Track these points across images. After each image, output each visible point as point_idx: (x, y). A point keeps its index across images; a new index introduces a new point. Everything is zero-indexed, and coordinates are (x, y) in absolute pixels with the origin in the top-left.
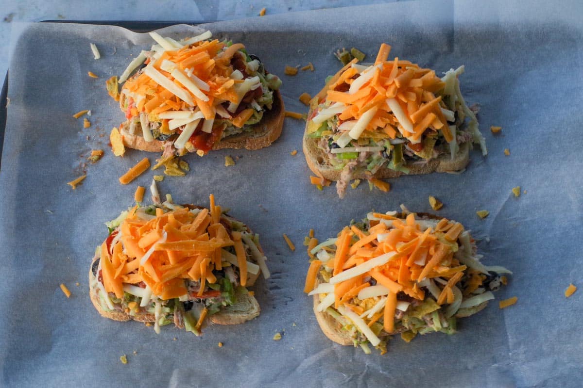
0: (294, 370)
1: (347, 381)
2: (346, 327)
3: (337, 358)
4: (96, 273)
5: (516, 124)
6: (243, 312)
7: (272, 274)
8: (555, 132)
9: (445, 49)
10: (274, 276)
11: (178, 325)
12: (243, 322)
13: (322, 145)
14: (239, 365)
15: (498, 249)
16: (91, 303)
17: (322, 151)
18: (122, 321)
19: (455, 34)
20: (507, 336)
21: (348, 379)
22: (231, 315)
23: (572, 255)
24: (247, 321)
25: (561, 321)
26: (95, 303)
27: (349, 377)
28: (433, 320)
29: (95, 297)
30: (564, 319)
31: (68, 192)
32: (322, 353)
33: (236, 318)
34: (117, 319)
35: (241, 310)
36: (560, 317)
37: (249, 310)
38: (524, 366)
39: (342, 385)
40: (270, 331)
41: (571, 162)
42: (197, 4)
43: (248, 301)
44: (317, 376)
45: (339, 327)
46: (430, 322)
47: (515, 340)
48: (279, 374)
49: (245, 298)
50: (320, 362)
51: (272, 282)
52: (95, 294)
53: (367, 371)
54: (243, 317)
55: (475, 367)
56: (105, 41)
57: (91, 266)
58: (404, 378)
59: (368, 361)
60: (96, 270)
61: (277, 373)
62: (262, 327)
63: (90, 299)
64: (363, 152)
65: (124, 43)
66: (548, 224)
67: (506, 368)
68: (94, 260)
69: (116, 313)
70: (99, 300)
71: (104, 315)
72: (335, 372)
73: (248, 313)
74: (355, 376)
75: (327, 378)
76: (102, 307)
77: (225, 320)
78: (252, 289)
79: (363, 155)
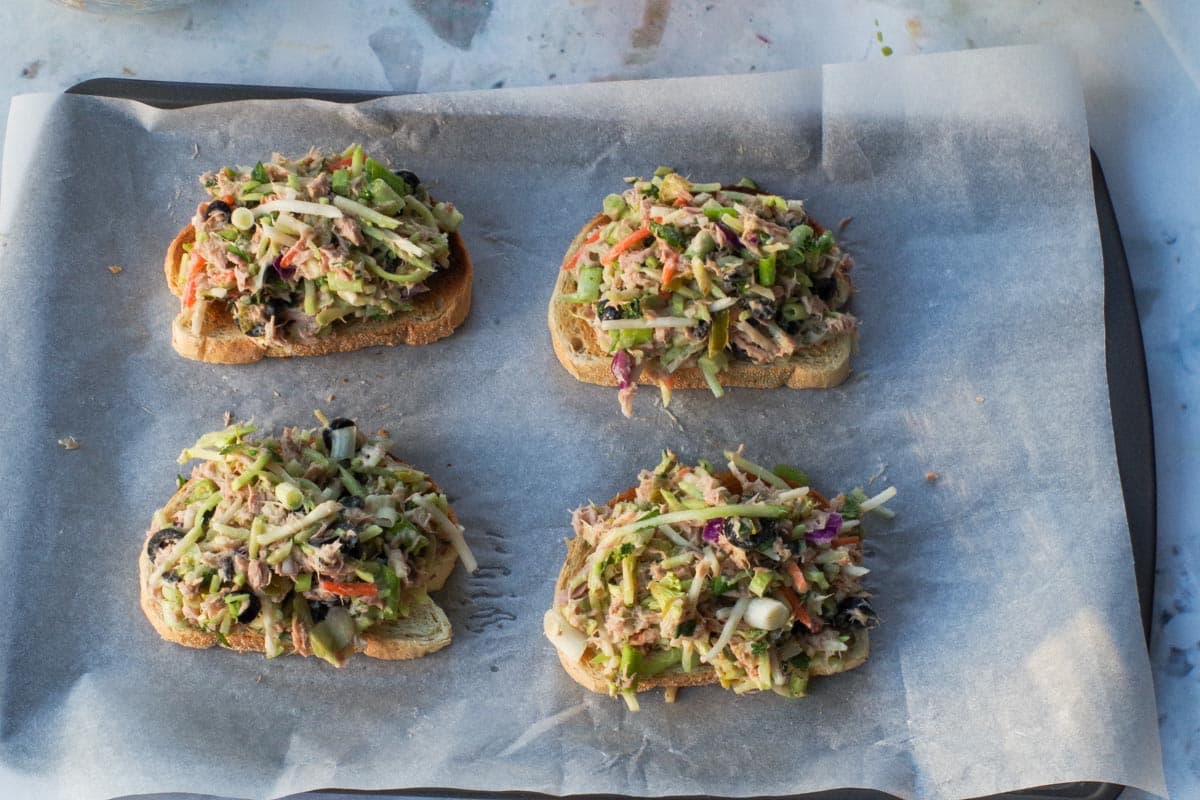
1: (608, 765)
3: (591, 724)
4: (155, 558)
5: (931, 305)
6: (421, 636)
7: (481, 566)
8: (1003, 326)
11: (300, 647)
12: (420, 655)
13: (585, 315)
14: (412, 731)
17: (584, 324)
18: (198, 647)
20: (903, 688)
21: (611, 762)
22: (401, 642)
24: (427, 655)
26: (150, 614)
27: (612, 758)
28: (759, 669)
29: (151, 603)
31: (104, 407)
32: (565, 715)
33: (406, 648)
34: (189, 645)
35: (419, 632)
36: (998, 649)
37: (433, 634)
38: (932, 743)
39: (599, 771)
40: (469, 673)
41: (1031, 379)
42: (381, 60)
43: (431, 618)
46: (752, 673)
47: (918, 696)
48: (484, 747)
49: (425, 613)
50: (561, 728)
51: (477, 584)
52: (152, 596)
53: (646, 748)
54: (420, 645)
55: (843, 747)
56: (177, 134)
57: (146, 546)
58: (713, 762)
59: (647, 729)
60: (154, 551)
61: (482, 745)
62: (455, 664)
63: (139, 608)
64: (660, 328)
65: (213, 136)
66: (985, 493)
67: (901, 748)
68: (149, 535)
69: (188, 633)
70: (157, 607)
71: (165, 635)
72: (588, 748)
73: (430, 640)
74: (624, 756)
75: (573, 757)
76: (163, 620)
77: (389, 651)
78: (439, 597)
79: (660, 335)
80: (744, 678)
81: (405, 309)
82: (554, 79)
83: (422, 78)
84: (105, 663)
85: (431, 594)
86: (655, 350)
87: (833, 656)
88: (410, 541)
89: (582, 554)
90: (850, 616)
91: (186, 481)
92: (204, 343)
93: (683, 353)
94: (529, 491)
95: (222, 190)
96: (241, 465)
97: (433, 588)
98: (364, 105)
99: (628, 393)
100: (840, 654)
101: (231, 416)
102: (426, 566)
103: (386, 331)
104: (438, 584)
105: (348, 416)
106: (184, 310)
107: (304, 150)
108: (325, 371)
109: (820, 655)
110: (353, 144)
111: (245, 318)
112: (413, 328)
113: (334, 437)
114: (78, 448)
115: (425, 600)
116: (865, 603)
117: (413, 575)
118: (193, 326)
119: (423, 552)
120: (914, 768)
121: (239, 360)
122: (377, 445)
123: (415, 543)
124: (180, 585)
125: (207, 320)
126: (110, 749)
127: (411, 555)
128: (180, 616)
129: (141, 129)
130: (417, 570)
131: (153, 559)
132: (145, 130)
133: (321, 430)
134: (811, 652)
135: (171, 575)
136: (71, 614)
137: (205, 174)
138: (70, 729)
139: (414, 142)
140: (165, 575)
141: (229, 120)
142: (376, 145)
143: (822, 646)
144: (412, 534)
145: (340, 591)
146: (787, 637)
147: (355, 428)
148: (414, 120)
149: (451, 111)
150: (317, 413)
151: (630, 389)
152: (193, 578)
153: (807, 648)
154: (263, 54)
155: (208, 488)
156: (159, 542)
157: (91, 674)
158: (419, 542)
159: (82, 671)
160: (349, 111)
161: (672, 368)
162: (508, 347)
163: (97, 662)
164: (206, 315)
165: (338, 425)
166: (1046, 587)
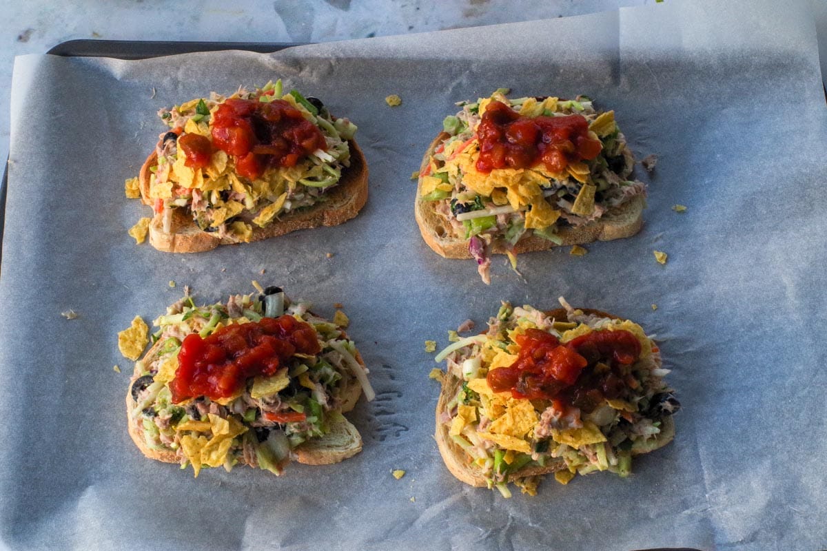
0: (411, 524)
1: (484, 537)
2: (477, 462)
3: (470, 507)
4: (137, 398)
5: (707, 182)
6: (339, 446)
7: (378, 392)
8: (761, 192)
9: (608, 80)
10: (380, 396)
11: (250, 461)
12: (339, 461)
13: (442, 210)
14: (336, 518)
15: (686, 353)
16: (131, 439)
17: (442, 218)
19: (621, 61)
20: (702, 470)
21: (486, 535)
22: (324, 452)
23: (788, 359)
24: (344, 460)
25: (776, 449)
26: (136, 439)
27: (486, 532)
28: (597, 455)
29: (136, 431)
30: (780, 446)
31: (94, 286)
32: (450, 501)
33: (329, 455)
34: (165, 460)
35: (337, 444)
36: (774, 443)
37: (347, 444)
38: (725, 512)
39: (478, 542)
40: (376, 472)
41: (784, 232)
42: (283, 20)
43: (346, 432)
44: (442, 532)
45: (469, 461)
46: (593, 458)
47: (713, 476)
48: (391, 530)
49: (341, 429)
50: (447, 513)
51: (379, 405)
52: (136, 426)
53: (512, 524)
54: (339, 453)
55: (659, 516)
56: (140, 81)
57: (130, 388)
58: (563, 532)
59: (511, 509)
60: (137, 393)
61: (388, 529)
62: (366, 467)
63: (128, 435)
64: (500, 214)
65: (166, 82)
66: (755, 318)
67: (702, 515)
68: (133, 380)
69: (165, 452)
70: (141, 434)
71: (148, 455)
72: (468, 526)
73: (346, 449)
74: (495, 530)
75: (457, 533)
76: (146, 443)
77: (315, 458)
78: (351, 416)
79: (501, 220)
80: (586, 463)
81: (322, 200)
82: (413, 30)
83: (313, 33)
84: (104, 477)
85: (345, 414)
86: (499, 231)
87: (650, 438)
88: (328, 376)
89: (453, 385)
90: (661, 407)
91: (158, 339)
92: (174, 239)
93: (521, 230)
94: (414, 334)
95: (175, 123)
96: (198, 324)
97: (346, 410)
98: (276, 54)
99: (485, 267)
100: (655, 436)
101: (190, 289)
102: (340, 393)
103: (308, 218)
104: (349, 406)
105: (276, 284)
106: (156, 216)
107: (235, 88)
108: (258, 251)
109: (640, 438)
110: (271, 81)
111: (202, 218)
112: (328, 214)
113: (267, 300)
114: (77, 318)
115: (342, 419)
116: (671, 396)
117: (331, 401)
118: (164, 226)
119: (338, 383)
120: (713, 529)
121: (201, 248)
122: (299, 305)
123: (332, 378)
124: (156, 419)
125: (174, 221)
126: (110, 541)
127: (329, 387)
128: (158, 441)
129: (112, 79)
130: (333, 397)
131: (136, 398)
132: (116, 79)
133: (257, 295)
134: (633, 437)
135: (149, 411)
136: (77, 442)
137: (161, 110)
138: (80, 528)
139: (314, 79)
140: (145, 411)
141: (178, 68)
142: (288, 82)
143: (641, 432)
144: (329, 370)
145: (277, 419)
146: (615, 428)
147: (283, 294)
148: (314, 62)
149: (342, 55)
150: (254, 283)
151: (486, 264)
152: (165, 415)
153: (630, 435)
154: (196, 18)
155: (174, 344)
156: (140, 386)
157: (93, 486)
158: (334, 376)
159: (87, 484)
160: (265, 58)
161: (514, 241)
162: (393, 227)
163: (98, 477)
164: (173, 217)
165: (270, 291)
166: (806, 391)
